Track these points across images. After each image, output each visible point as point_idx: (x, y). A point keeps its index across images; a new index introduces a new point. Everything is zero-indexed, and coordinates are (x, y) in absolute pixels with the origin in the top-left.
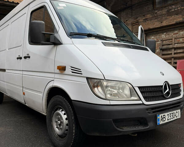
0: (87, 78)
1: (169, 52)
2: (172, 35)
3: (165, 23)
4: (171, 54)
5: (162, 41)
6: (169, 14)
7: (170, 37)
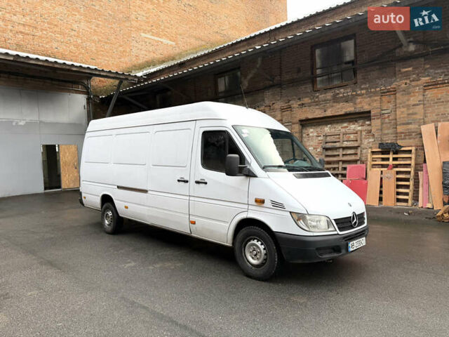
0: (290, 212)
1: (336, 153)
2: (339, 128)
3: (329, 113)
4: (339, 155)
5: (326, 136)
6: (336, 99)
7: (337, 132)
